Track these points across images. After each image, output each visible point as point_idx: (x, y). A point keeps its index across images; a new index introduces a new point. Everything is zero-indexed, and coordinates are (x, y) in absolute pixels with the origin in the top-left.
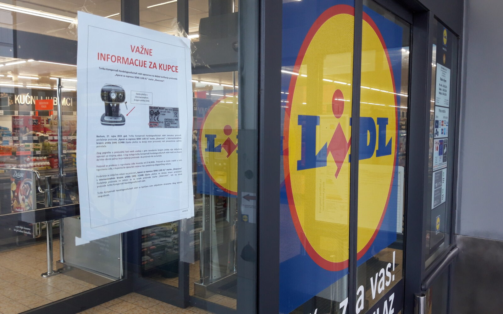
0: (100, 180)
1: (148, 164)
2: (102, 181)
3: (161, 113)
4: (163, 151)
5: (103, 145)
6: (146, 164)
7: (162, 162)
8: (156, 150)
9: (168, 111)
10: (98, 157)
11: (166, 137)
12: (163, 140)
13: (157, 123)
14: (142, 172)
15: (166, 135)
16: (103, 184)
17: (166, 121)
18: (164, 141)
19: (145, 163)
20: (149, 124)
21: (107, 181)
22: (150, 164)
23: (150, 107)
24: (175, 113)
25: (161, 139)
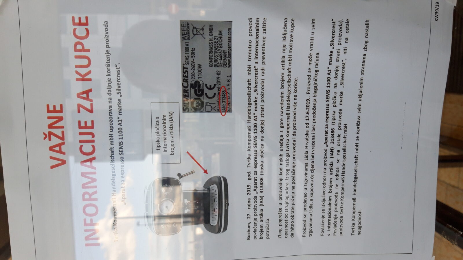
0: (329, 229)
1: (311, 116)
2: (332, 226)
3: (197, 79)
4: (286, 72)
5: (265, 225)
6: (311, 122)
7: (309, 76)
8: (282, 93)
9: (190, 55)
10: (286, 235)
11: (252, 63)
12: (260, 72)
13: (219, 90)
14: (326, 133)
15: (249, 63)
16: (338, 221)
17: (216, 61)
18: (263, 69)
19: (307, 124)
20: (223, 114)
21: (333, 213)
22: (311, 111)
23: (184, 110)
24: (194, 35)
25: (256, 78)
